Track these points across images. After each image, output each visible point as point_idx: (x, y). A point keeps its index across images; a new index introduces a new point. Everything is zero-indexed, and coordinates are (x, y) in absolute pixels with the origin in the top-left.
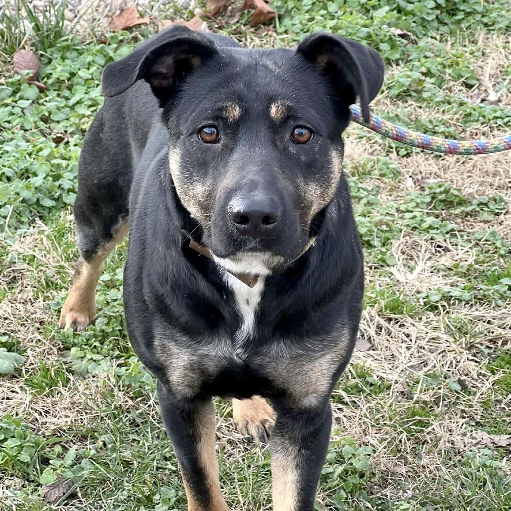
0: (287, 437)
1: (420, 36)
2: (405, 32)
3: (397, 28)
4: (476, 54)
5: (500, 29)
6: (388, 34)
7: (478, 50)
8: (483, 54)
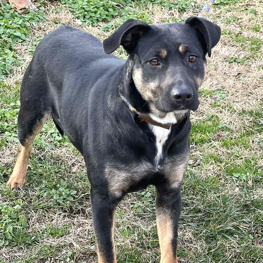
0: (164, 206)
1: (125, 6)
2: (118, 4)
3: (115, 2)
4: (150, 13)
5: (158, 3)
6: (112, 4)
7: (150, 12)
8: (153, 13)
